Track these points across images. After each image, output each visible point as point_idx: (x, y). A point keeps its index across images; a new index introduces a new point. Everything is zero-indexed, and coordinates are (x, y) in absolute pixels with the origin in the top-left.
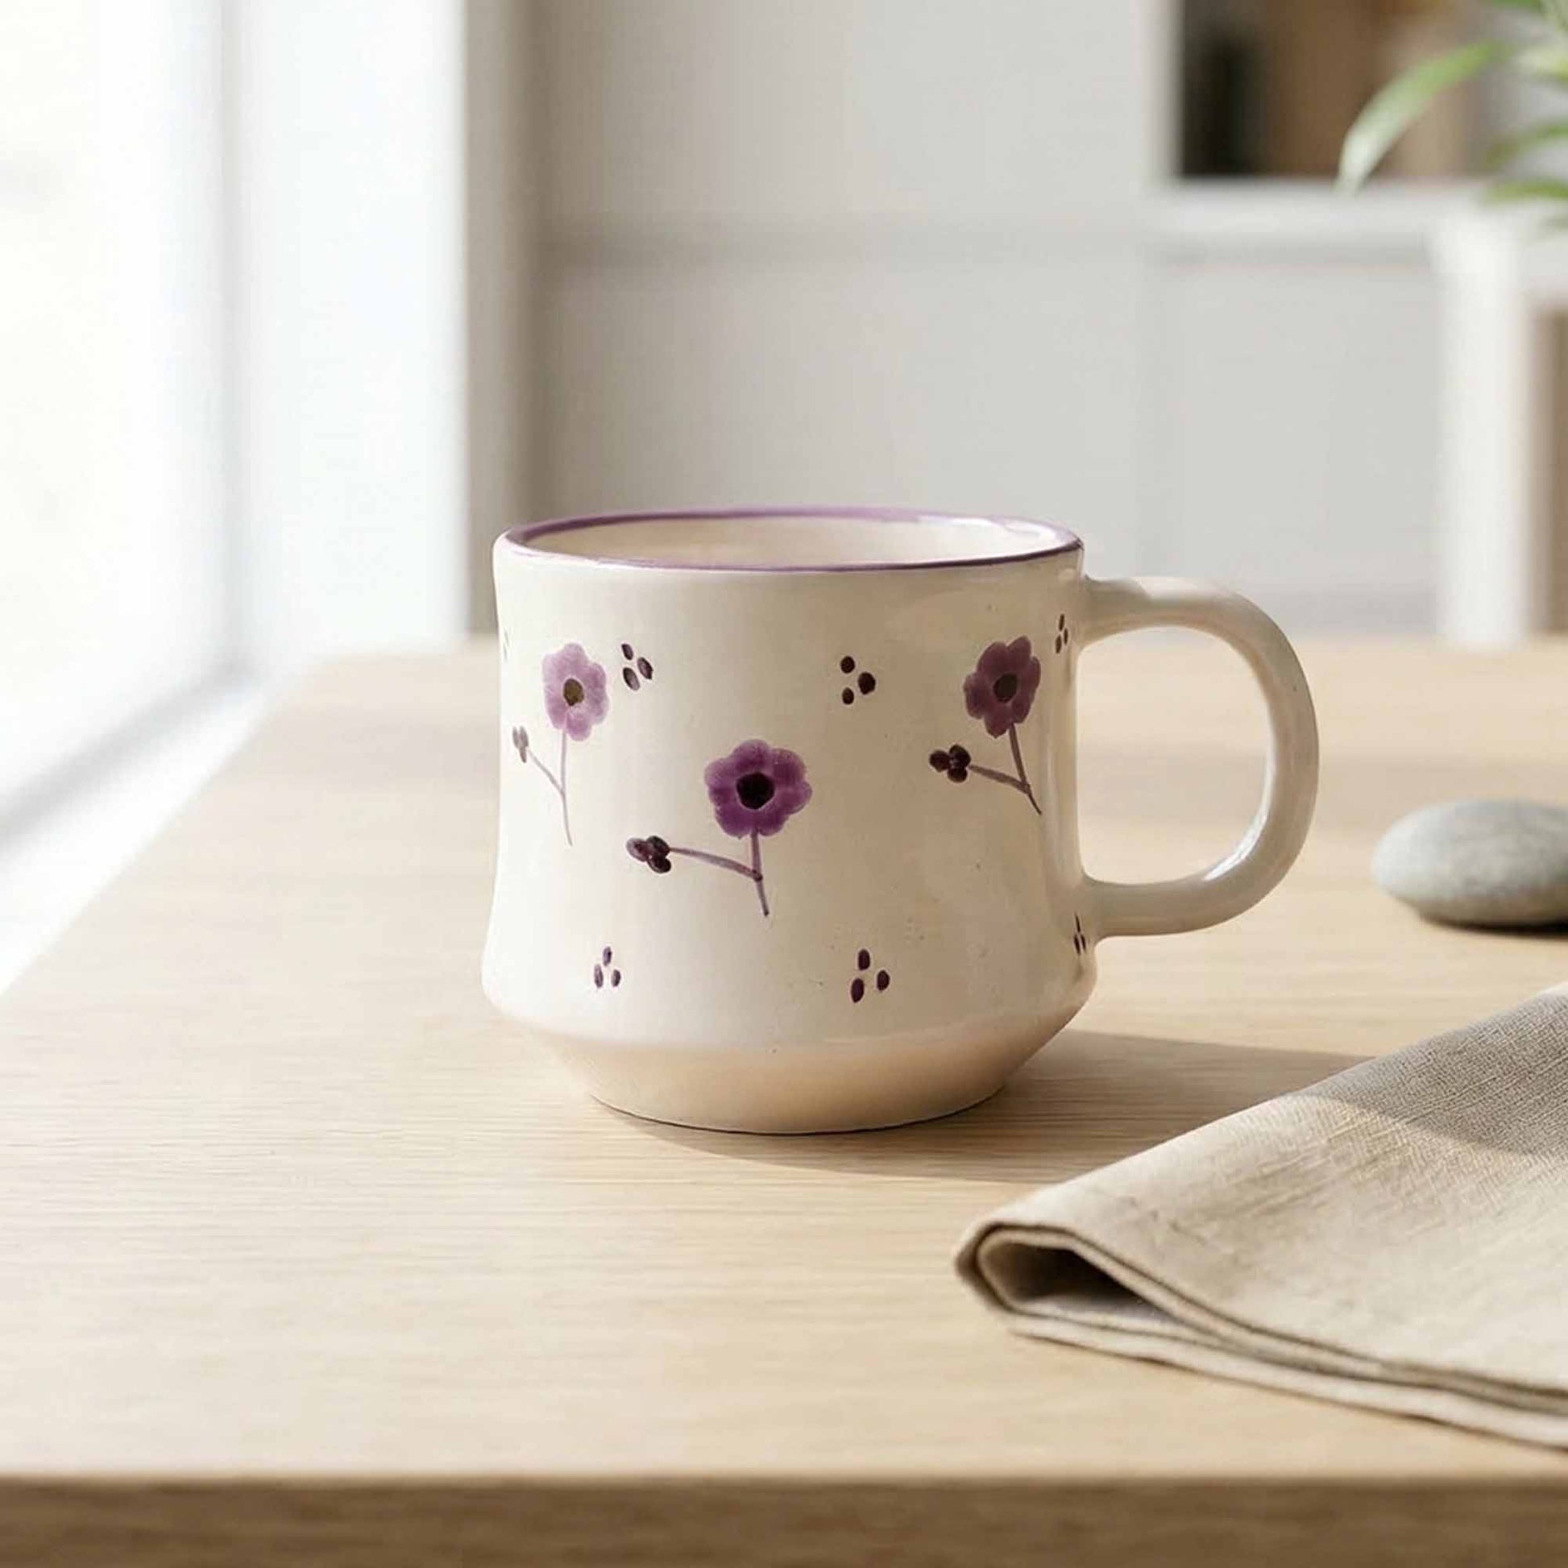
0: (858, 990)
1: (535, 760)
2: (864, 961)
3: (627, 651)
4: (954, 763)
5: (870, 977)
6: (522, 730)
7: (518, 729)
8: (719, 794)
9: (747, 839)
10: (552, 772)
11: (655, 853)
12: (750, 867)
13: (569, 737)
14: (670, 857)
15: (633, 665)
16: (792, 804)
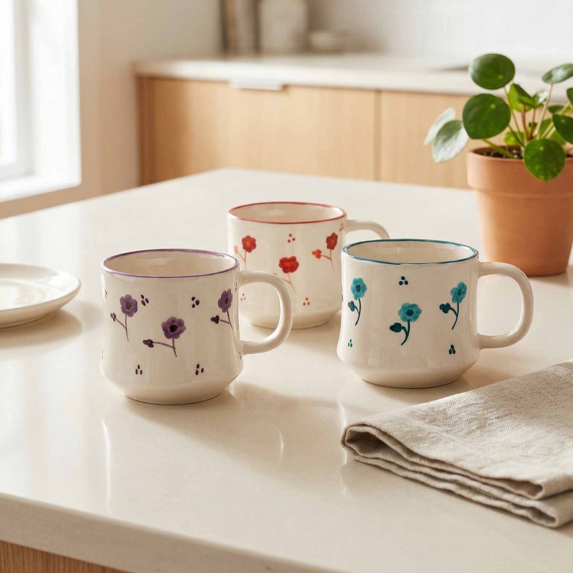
0: (197, 373)
1: (118, 320)
2: (198, 366)
3: (142, 297)
4: (216, 320)
5: (200, 370)
6: (114, 313)
7: (112, 313)
8: (165, 329)
9: (171, 339)
10: (123, 323)
11: (149, 343)
12: (172, 345)
13: (127, 316)
14: (153, 344)
15: (144, 300)
16: (181, 332)
